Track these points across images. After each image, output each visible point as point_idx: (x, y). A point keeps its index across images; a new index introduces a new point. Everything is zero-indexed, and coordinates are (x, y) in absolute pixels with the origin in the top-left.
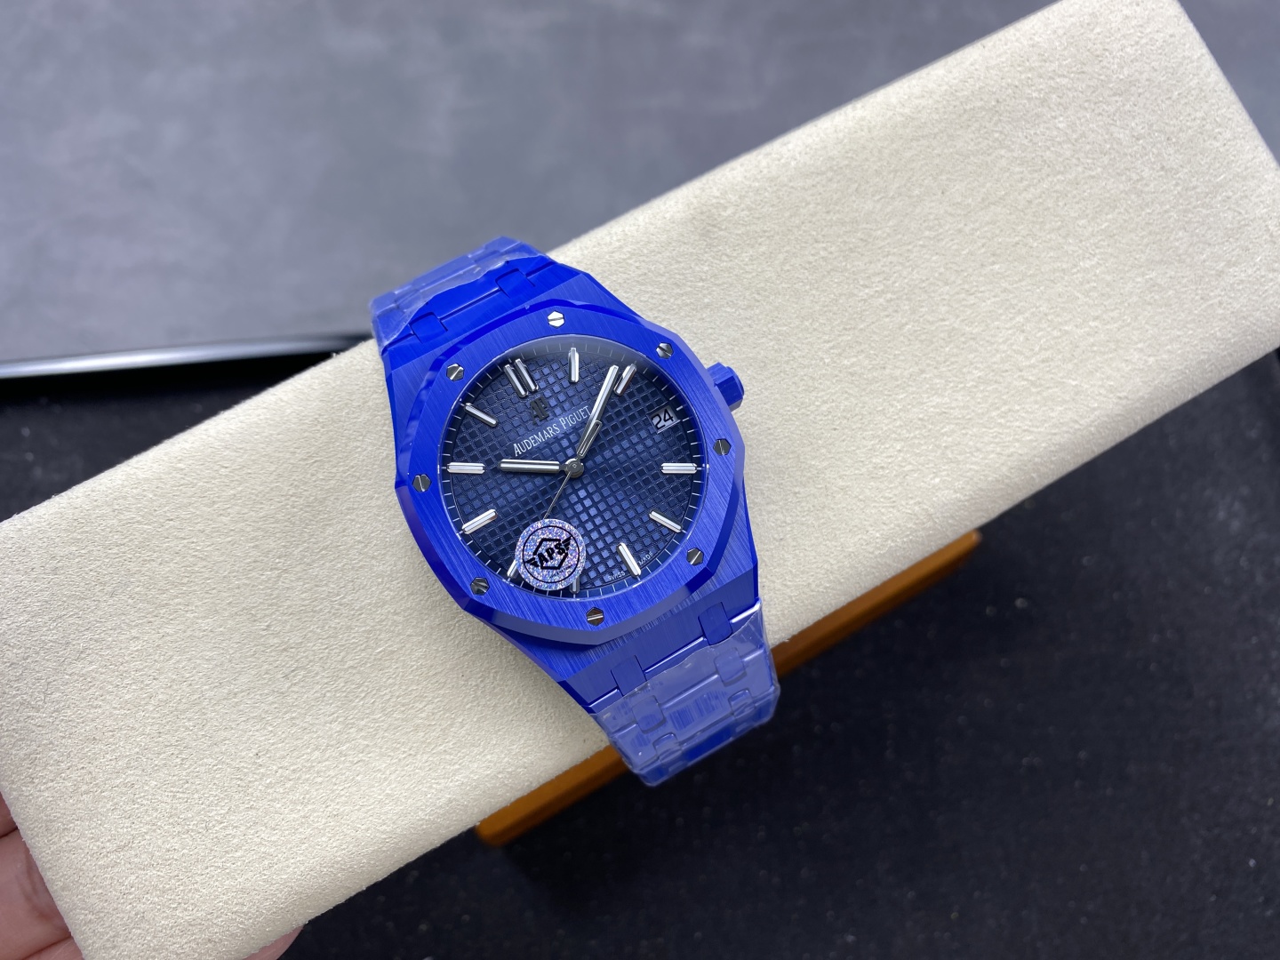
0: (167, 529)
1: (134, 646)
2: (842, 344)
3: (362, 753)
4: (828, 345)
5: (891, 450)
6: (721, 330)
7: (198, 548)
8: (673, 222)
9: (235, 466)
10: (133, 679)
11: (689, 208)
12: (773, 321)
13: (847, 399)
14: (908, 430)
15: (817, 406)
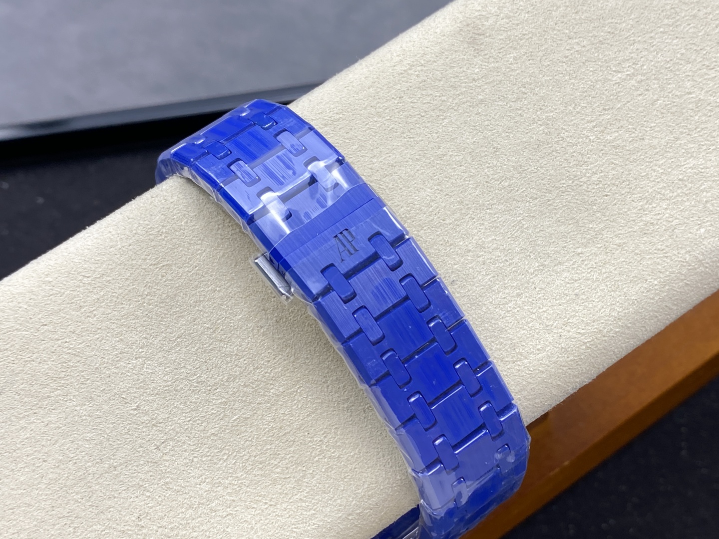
0: (43, 333)
1: (23, 435)
2: (603, 122)
3: (229, 507)
4: (591, 125)
5: (658, 208)
6: (496, 121)
7: (71, 346)
8: (444, 36)
9: (96, 275)
10: (26, 463)
11: (456, 22)
12: (541, 109)
13: (613, 169)
14: (671, 190)
15: (588, 177)
